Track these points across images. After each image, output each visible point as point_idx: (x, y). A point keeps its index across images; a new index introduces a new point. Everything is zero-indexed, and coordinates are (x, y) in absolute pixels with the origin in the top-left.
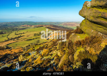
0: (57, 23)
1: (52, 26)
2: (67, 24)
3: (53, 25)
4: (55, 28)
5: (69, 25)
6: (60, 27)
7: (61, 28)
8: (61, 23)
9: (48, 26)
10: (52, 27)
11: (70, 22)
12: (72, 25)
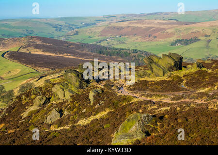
0: (63, 23)
1: (37, 47)
2: (122, 28)
3: (44, 40)
4: (53, 55)
5: (135, 32)
6: (81, 46)
7: (86, 51)
8: (87, 25)
9: (14, 48)
10: (40, 52)
11: (141, 18)
12: (149, 33)
